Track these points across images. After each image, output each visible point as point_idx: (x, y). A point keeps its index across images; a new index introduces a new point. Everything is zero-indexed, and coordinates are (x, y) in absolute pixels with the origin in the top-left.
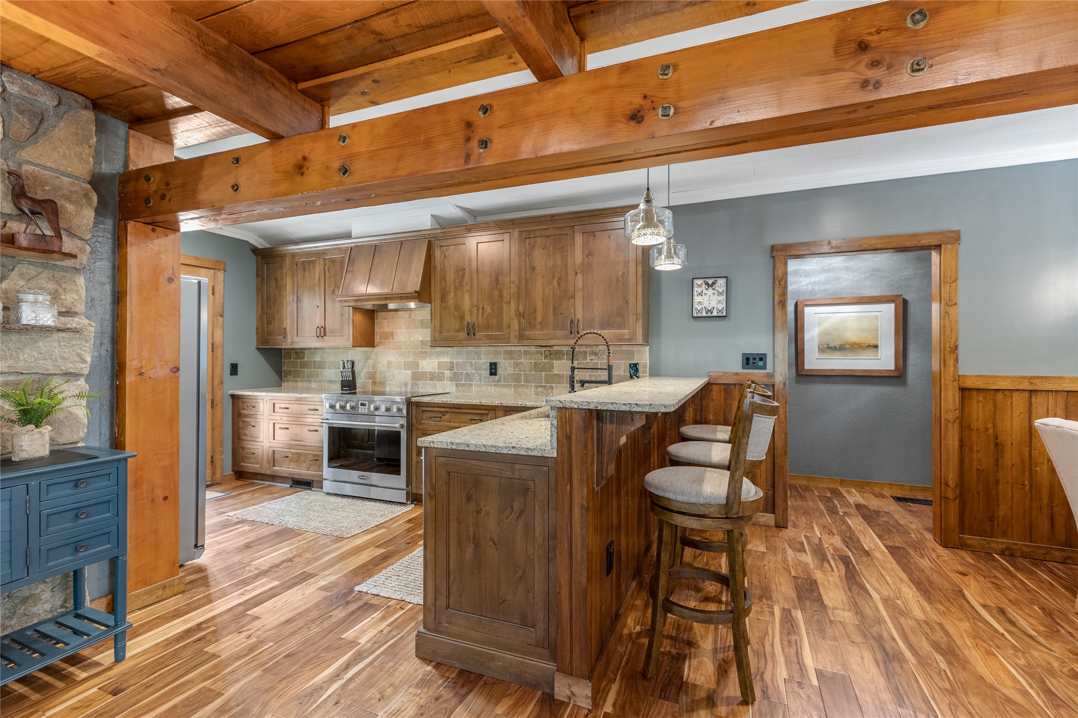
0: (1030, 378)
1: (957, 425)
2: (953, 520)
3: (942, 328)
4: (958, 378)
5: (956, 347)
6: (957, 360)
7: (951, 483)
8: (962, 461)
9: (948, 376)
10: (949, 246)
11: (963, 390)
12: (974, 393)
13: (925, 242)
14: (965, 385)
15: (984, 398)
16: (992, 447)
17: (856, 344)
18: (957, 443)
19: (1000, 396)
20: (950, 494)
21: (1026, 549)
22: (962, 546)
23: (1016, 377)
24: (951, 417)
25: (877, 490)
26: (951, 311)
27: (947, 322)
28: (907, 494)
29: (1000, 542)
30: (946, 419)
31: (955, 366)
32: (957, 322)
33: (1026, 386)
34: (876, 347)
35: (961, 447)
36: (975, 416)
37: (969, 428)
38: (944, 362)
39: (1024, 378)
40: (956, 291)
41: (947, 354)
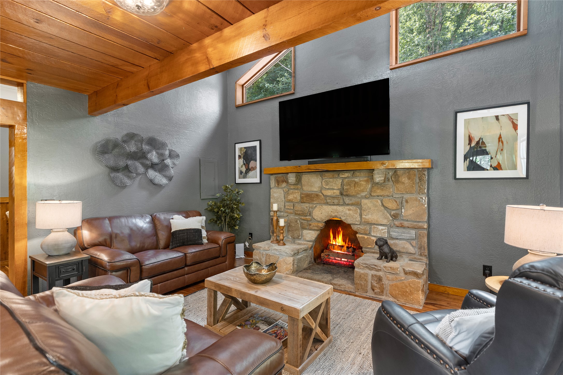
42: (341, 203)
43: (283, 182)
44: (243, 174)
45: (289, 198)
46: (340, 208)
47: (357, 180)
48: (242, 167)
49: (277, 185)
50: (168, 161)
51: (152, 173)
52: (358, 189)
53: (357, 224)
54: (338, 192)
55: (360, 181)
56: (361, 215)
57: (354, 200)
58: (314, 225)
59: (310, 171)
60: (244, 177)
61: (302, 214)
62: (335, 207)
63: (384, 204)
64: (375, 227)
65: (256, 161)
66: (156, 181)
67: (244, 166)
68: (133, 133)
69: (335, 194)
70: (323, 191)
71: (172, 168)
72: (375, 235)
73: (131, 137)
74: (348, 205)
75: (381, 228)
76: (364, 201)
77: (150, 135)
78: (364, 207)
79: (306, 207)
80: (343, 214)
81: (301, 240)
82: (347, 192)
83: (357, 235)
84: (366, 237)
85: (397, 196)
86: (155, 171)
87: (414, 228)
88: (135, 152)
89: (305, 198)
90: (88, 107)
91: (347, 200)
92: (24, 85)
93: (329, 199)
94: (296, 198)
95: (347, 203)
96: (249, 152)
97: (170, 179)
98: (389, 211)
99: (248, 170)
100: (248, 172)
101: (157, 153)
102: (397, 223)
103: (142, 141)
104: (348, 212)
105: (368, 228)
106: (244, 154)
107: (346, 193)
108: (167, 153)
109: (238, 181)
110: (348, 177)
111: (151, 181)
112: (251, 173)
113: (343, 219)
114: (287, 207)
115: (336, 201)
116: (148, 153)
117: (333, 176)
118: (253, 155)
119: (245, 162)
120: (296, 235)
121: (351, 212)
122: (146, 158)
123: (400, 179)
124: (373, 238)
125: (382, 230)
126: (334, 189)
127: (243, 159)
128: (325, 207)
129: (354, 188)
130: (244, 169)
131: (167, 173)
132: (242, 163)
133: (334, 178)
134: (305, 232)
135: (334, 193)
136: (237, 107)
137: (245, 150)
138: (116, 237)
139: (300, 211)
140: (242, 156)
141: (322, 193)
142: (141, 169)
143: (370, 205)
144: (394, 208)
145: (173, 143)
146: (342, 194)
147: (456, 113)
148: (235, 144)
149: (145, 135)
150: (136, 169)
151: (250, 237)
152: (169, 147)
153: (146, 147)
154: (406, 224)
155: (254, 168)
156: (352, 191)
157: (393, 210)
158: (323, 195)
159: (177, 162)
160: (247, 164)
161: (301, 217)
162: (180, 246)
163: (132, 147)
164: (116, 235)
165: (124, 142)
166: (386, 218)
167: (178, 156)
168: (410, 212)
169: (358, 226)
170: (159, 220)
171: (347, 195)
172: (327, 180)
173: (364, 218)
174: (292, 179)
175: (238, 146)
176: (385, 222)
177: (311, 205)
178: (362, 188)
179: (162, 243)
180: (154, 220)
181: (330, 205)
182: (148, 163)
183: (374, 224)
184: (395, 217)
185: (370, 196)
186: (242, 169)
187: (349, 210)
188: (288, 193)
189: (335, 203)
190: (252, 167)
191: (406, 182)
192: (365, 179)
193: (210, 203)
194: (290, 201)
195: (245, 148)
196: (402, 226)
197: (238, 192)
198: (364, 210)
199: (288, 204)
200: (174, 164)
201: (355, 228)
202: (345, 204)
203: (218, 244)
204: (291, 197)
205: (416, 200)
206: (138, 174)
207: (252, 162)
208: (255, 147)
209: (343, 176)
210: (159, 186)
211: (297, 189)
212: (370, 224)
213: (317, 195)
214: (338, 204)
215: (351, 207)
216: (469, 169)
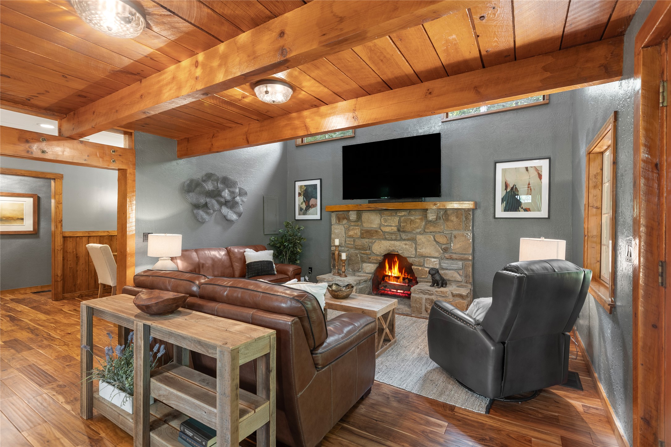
0: (89, 232)
1: (62, 251)
2: (60, 289)
3: (56, 212)
4: (62, 233)
5: (62, 221)
6: (62, 226)
7: (59, 275)
8: (63, 265)
9: (58, 232)
10: (59, 180)
11: (64, 237)
12: (69, 238)
13: (48, 176)
14: (65, 235)
15: (72, 240)
16: (75, 258)
17: (10, 218)
18: (62, 258)
19: (78, 239)
20: (59, 279)
21: (87, 293)
22: (64, 298)
23: (84, 232)
24: (59, 248)
25: (22, 292)
26: (60, 206)
27: (58, 210)
28: (40, 290)
29: (78, 293)
30: (57, 250)
31: (61, 228)
32: (62, 210)
33: (87, 235)
34: (22, 219)
35: (63, 259)
36: (69, 247)
37: (67, 252)
38: (56, 227)
39: (87, 232)
40: (61, 198)
41: (58, 223)
42: (398, 239)
43: (344, 219)
44: (303, 211)
45: (349, 234)
46: (397, 243)
47: (412, 218)
48: (302, 204)
49: (338, 222)
50: (238, 199)
51: (225, 210)
52: (413, 225)
53: (412, 257)
54: (395, 229)
55: (416, 219)
56: (416, 249)
57: (410, 236)
58: (374, 258)
59: (370, 209)
60: (305, 214)
61: (362, 248)
62: (393, 242)
63: (436, 239)
64: (428, 260)
65: (316, 198)
66: (229, 217)
67: (304, 203)
68: (211, 173)
69: (393, 231)
70: (382, 228)
71: (241, 204)
72: (428, 266)
73: (209, 177)
74: (404, 240)
75: (433, 260)
76: (419, 237)
77: (224, 174)
78: (419, 242)
79: (366, 242)
80: (400, 248)
81: (361, 272)
82: (403, 228)
83: (413, 267)
84: (420, 268)
85: (447, 232)
86: (228, 208)
87: (461, 260)
88: (213, 191)
89: (365, 234)
90: (177, 151)
91: (404, 236)
92: (133, 134)
93: (387, 235)
94: (356, 234)
95: (403, 238)
96: (310, 190)
97: (239, 215)
98: (440, 245)
99: (308, 207)
100: (308, 209)
101: (229, 191)
102: (447, 255)
103: (217, 180)
104: (404, 246)
105: (422, 260)
106: (304, 192)
107: (403, 230)
108: (237, 190)
109: (298, 217)
110: (404, 215)
111: (225, 217)
112: (311, 210)
113: (400, 252)
114: (347, 242)
115: (394, 237)
116: (222, 191)
117: (391, 214)
118: (314, 193)
119: (305, 200)
120: (356, 268)
121: (407, 246)
122: (220, 196)
123: (450, 217)
124: (426, 269)
125: (434, 261)
126: (392, 226)
127: (303, 197)
128: (383, 242)
129: (410, 225)
130: (304, 206)
131: (237, 210)
132: (302, 201)
133: (392, 216)
134: (365, 265)
135: (392, 229)
136: (296, 146)
137: (305, 188)
138: (203, 267)
139: (360, 246)
140: (302, 194)
141: (381, 230)
142: (217, 206)
143: (424, 240)
144: (445, 243)
145: (242, 181)
146: (399, 230)
147: (496, 163)
148: (295, 181)
149: (220, 174)
150: (213, 206)
151: (310, 272)
152: (239, 185)
153: (220, 186)
154: (454, 256)
155: (315, 206)
156: (408, 228)
157: (444, 244)
158: (382, 231)
159: (245, 199)
160: (307, 202)
161: (361, 252)
162: (255, 276)
163: (209, 186)
164: (203, 264)
165: (204, 181)
166: (437, 252)
167: (246, 194)
168: (458, 246)
169: (414, 259)
170: (234, 253)
171: (404, 232)
172: (385, 217)
173: (418, 252)
174: (353, 216)
175: (298, 184)
176: (437, 255)
177: (370, 240)
178: (417, 225)
179: (237, 273)
180: (229, 253)
181: (388, 240)
182: (223, 200)
183: (428, 257)
184: (445, 250)
185: (424, 232)
186: (301, 206)
187: (406, 244)
188: (348, 230)
189: (393, 239)
190: (312, 205)
191: (455, 220)
192: (420, 217)
193: (272, 238)
194: (350, 237)
195: (305, 186)
196: (451, 258)
197: (299, 228)
198: (419, 245)
199: (349, 239)
200: (242, 201)
201: (410, 260)
202: (401, 239)
203: (288, 275)
204: (351, 233)
205: (463, 235)
206: (214, 211)
207: (312, 199)
208: (315, 186)
209: (400, 214)
210: (230, 222)
211: (357, 226)
212: (424, 257)
213: (376, 231)
214: (395, 240)
215: (407, 242)
216: (506, 210)
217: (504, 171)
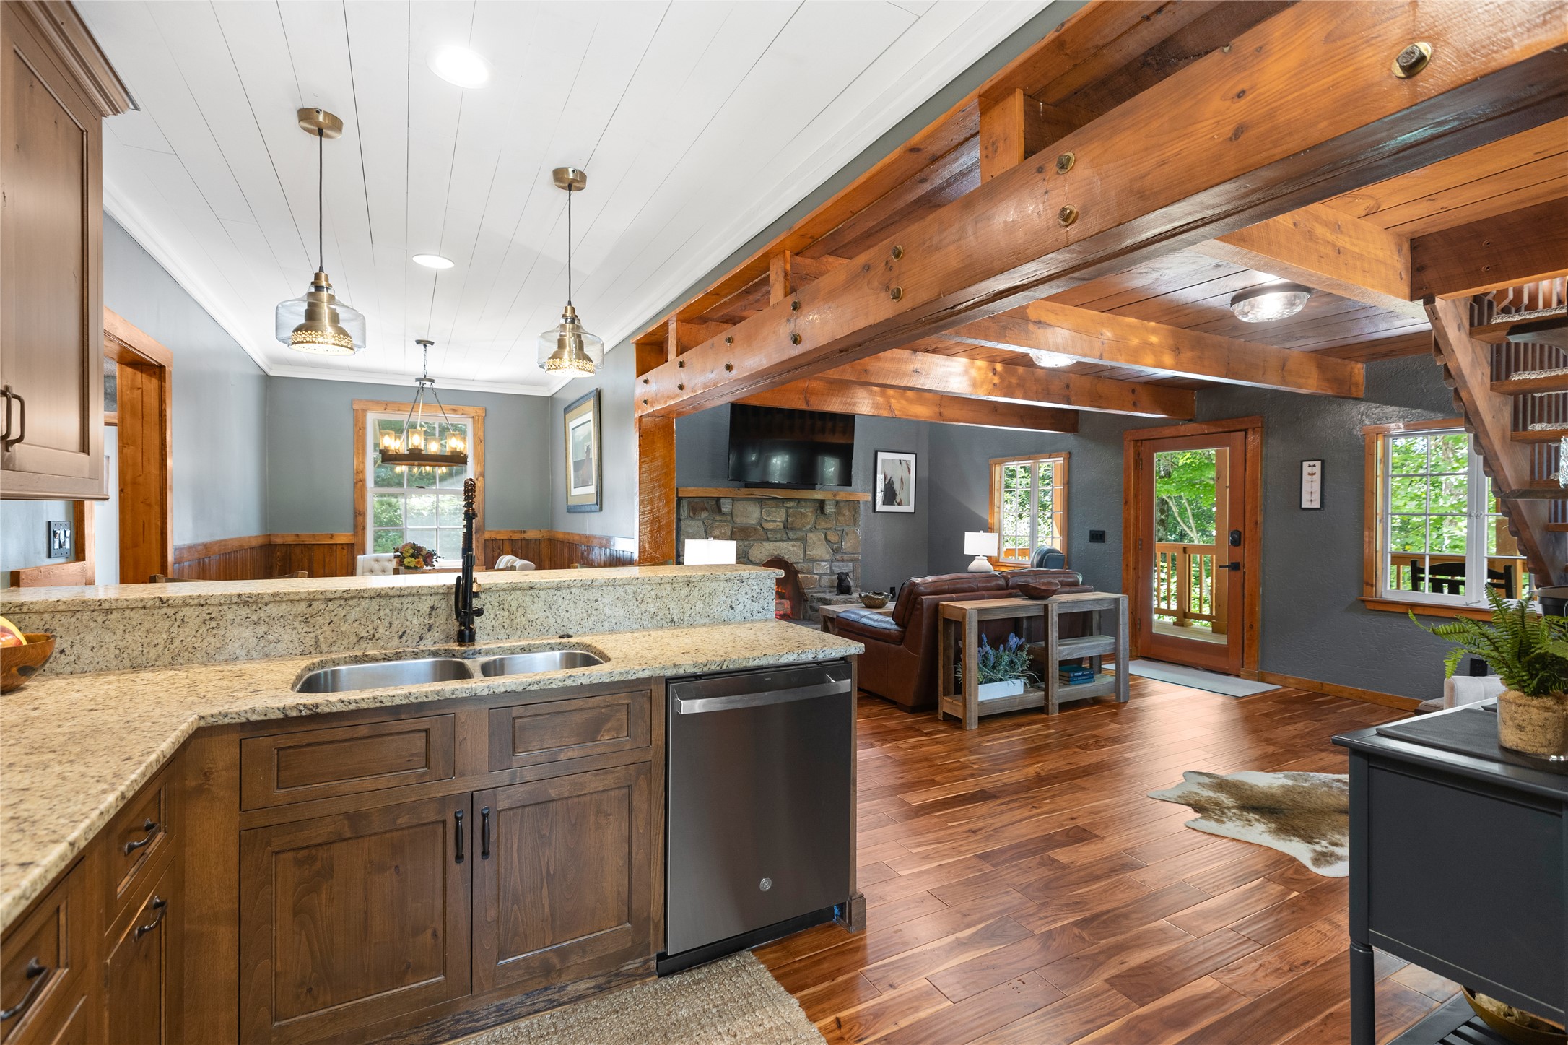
42: (784, 539)
43: (703, 509)
45: (714, 534)
46: (784, 545)
47: (802, 510)
49: (692, 515)
52: (803, 520)
53: (801, 563)
54: (781, 525)
55: (807, 512)
56: (805, 552)
57: (799, 534)
62: (778, 544)
63: (827, 538)
64: (818, 564)
69: (778, 528)
70: (764, 524)
72: (818, 572)
74: (792, 540)
75: (823, 563)
76: (810, 535)
78: (809, 541)
79: (741, 546)
80: (786, 552)
82: (792, 524)
83: (800, 576)
84: (809, 576)
85: (839, 529)
87: (851, 560)
89: (738, 534)
91: (791, 535)
93: (770, 534)
94: (724, 534)
95: (791, 538)
98: (831, 544)
102: (838, 557)
104: (791, 549)
105: (811, 565)
107: (790, 526)
110: (792, 507)
113: (786, 557)
115: (779, 536)
117: (776, 504)
121: (795, 548)
123: (842, 511)
124: (816, 576)
125: (825, 566)
126: (777, 521)
128: (765, 544)
129: (798, 519)
133: (776, 507)
135: (776, 526)
141: (761, 526)
143: (815, 539)
144: (836, 541)
146: (785, 527)
147: (877, 451)
154: (846, 557)
156: (798, 524)
157: (835, 544)
158: (763, 528)
166: (828, 553)
168: (849, 544)
171: (792, 529)
172: (766, 509)
173: (808, 554)
176: (827, 557)
177: (746, 543)
178: (808, 520)
181: (772, 541)
183: (818, 560)
184: (835, 551)
185: (814, 529)
187: (793, 546)
188: (711, 527)
189: (778, 539)
191: (847, 514)
196: (843, 561)
198: (808, 546)
201: (797, 567)
202: (789, 539)
204: (716, 533)
205: (854, 532)
209: (788, 505)
211: (724, 521)
212: (813, 560)
213: (755, 529)
214: (781, 541)
215: (796, 543)
216: (885, 503)
217: (884, 460)
